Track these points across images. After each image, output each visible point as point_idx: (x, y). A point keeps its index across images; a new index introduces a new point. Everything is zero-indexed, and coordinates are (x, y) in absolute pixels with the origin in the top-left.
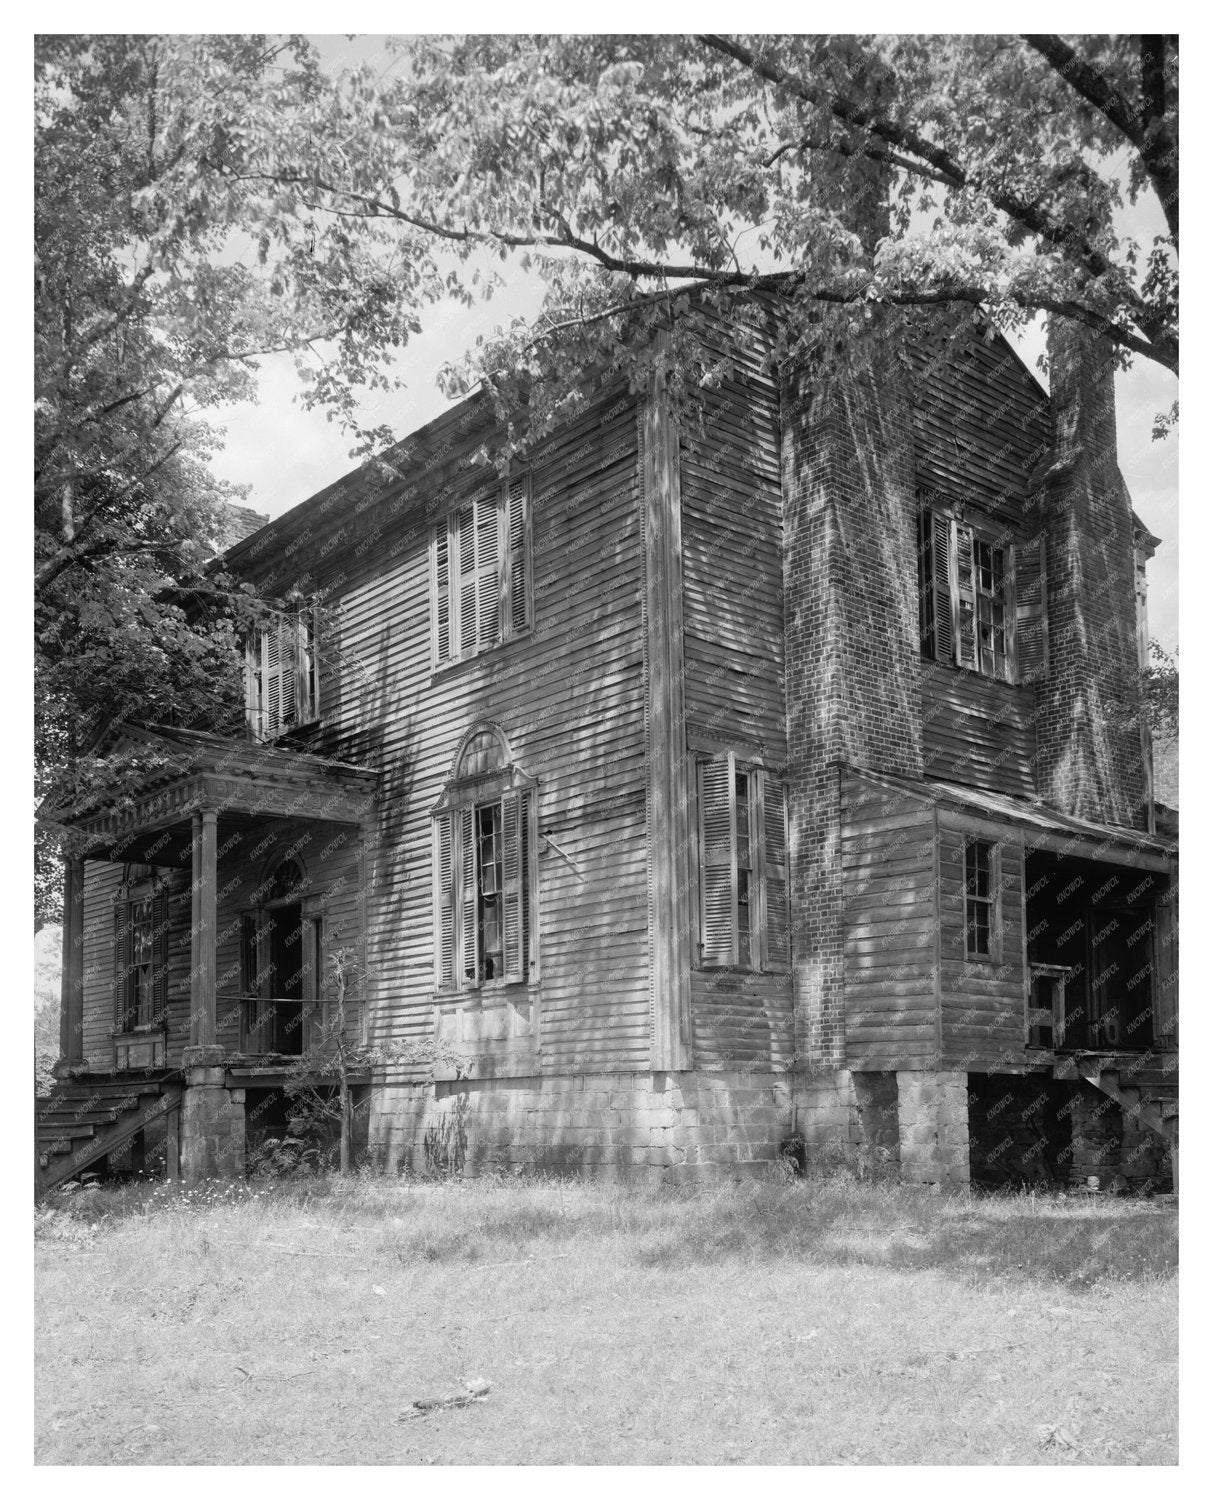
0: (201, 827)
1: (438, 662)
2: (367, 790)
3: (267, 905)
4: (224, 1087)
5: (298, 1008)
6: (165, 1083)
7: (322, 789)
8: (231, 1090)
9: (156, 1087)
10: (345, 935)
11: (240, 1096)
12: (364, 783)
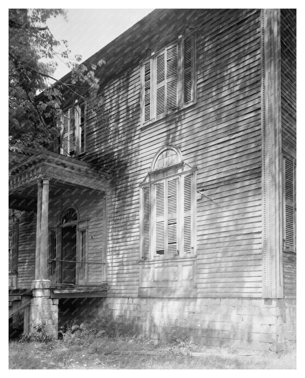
0: (42, 187)
1: (144, 122)
2: (109, 178)
3: (61, 226)
4: (50, 298)
5: (74, 265)
6: (24, 295)
7: (91, 176)
8: (53, 299)
9: (20, 297)
10: (96, 237)
11: (57, 302)
12: (108, 175)
